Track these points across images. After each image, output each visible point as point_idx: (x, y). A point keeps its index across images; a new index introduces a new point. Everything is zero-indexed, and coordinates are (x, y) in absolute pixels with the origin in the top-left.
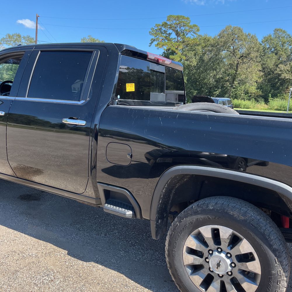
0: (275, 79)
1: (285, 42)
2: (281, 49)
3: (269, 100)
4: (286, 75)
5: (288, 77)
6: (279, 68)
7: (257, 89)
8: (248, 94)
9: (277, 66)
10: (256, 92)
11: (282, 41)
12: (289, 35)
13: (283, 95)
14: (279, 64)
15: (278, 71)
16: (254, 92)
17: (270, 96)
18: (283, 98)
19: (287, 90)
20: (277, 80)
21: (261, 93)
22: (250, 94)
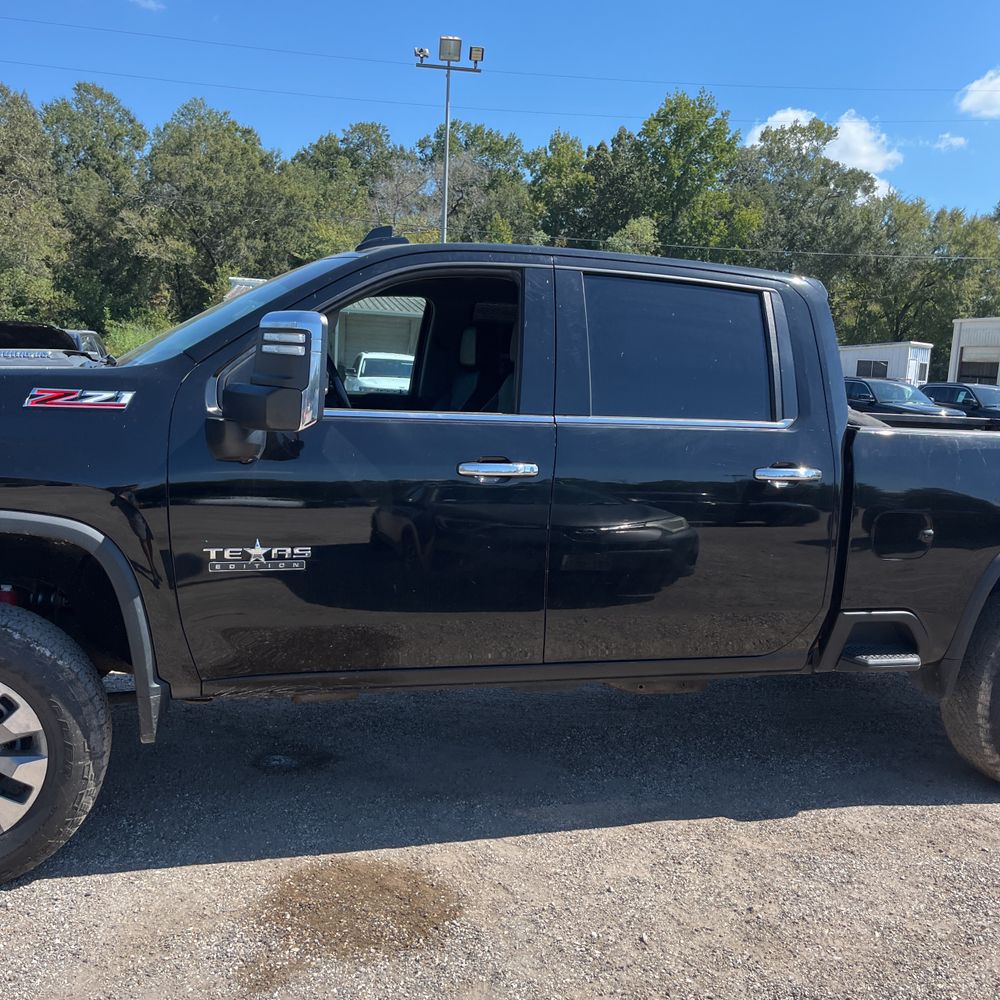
0: (111, 257)
1: (119, 135)
2: (110, 158)
3: (106, 328)
4: (150, 247)
5: (155, 255)
6: (122, 220)
7: (57, 287)
8: (23, 304)
9: (114, 213)
10: (54, 298)
11: (111, 130)
12: (127, 113)
13: (145, 312)
14: (121, 208)
15: (119, 231)
16: (48, 298)
17: (108, 316)
18: (146, 322)
19: (157, 297)
20: (116, 262)
21: (71, 303)
22: (31, 306)
